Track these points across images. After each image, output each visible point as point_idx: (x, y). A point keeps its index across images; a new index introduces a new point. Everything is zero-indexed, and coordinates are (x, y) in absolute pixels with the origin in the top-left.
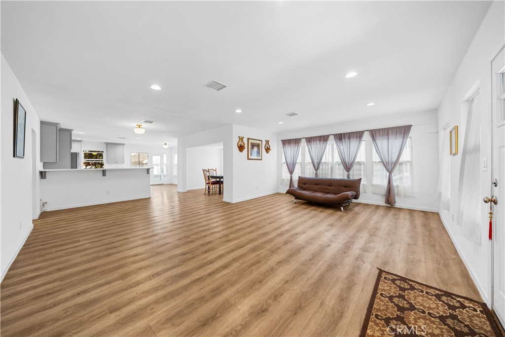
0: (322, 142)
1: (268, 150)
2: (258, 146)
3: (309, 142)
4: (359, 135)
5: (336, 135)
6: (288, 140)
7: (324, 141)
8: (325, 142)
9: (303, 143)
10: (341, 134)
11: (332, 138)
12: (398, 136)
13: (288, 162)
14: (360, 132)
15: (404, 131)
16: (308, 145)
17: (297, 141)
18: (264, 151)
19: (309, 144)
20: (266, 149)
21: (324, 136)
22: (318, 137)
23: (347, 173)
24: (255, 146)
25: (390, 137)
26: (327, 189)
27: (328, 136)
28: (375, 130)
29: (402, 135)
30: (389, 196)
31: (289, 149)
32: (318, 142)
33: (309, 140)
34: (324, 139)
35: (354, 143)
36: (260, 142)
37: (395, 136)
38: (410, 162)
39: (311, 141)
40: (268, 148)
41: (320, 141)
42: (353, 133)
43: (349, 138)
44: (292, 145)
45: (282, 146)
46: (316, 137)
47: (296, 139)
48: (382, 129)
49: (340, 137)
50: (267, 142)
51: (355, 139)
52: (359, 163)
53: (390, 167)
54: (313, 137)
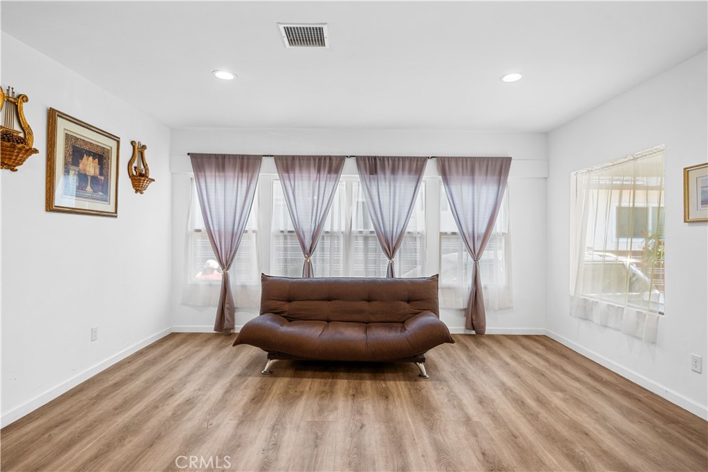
0: (324, 175)
1: (140, 179)
2: (101, 157)
3: (287, 171)
4: (415, 165)
5: (364, 158)
6: (216, 156)
7: (329, 172)
8: (333, 176)
9: (268, 170)
10: (375, 158)
11: (350, 165)
12: (489, 177)
13: (214, 228)
14: (417, 159)
15: (499, 167)
16: (282, 179)
17: (246, 164)
18: (125, 182)
19: (285, 175)
20: (131, 176)
21: (330, 157)
22: (314, 157)
23: (388, 260)
24: (89, 154)
25: (477, 177)
26: (360, 312)
27: (341, 159)
28: (449, 159)
29: (496, 178)
30: (474, 312)
31: (220, 185)
32: (314, 174)
33: (287, 164)
34: (330, 165)
35: (404, 184)
36: (110, 144)
37: (485, 177)
38: (506, 236)
39: (293, 168)
40: (141, 175)
41: (319, 171)
42: (404, 159)
43: (394, 171)
44: (230, 174)
45: (192, 174)
46: (308, 158)
47: (242, 157)
48: (463, 158)
49: (372, 166)
50: (139, 150)
51: (406, 176)
52: (413, 236)
53: (475, 244)
54: (301, 158)
